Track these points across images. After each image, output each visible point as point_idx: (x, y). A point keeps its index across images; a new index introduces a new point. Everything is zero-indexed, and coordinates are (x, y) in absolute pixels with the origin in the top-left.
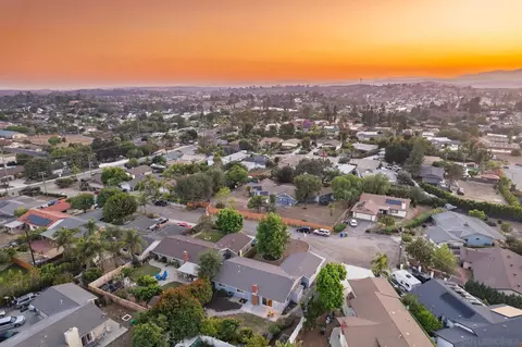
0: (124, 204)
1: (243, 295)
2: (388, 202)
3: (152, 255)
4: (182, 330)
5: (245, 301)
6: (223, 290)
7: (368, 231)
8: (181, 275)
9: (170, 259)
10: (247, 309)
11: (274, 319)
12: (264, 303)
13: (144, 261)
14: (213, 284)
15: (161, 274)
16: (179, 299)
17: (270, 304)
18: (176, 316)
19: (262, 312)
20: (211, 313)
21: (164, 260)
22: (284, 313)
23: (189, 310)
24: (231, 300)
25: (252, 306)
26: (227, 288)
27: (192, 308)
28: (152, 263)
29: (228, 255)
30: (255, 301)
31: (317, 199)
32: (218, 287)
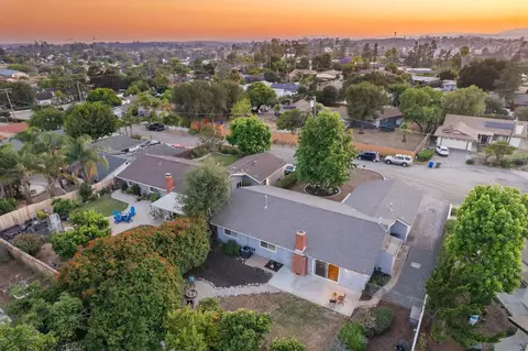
0: (95, 117)
1: (273, 254)
2: (488, 125)
3: (120, 184)
4: (112, 340)
5: (277, 266)
6: (233, 243)
7: (470, 162)
8: (159, 214)
9: (146, 188)
10: (282, 282)
11: (346, 310)
12: (320, 270)
13: (103, 192)
14: (213, 230)
15: (126, 212)
16: (120, 256)
17: (333, 273)
18: (104, 301)
19: (318, 292)
20: (205, 290)
21: (136, 191)
22: (366, 295)
23: (139, 283)
24: (250, 263)
25: (292, 276)
26: (242, 240)
27: (148, 279)
28: (117, 195)
29: (245, 182)
30: (300, 268)
31: (377, 124)
32: (223, 236)
